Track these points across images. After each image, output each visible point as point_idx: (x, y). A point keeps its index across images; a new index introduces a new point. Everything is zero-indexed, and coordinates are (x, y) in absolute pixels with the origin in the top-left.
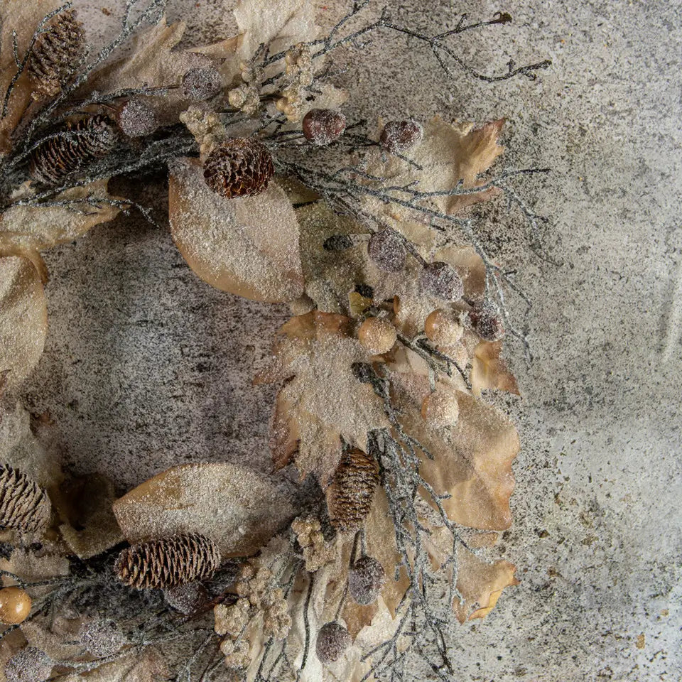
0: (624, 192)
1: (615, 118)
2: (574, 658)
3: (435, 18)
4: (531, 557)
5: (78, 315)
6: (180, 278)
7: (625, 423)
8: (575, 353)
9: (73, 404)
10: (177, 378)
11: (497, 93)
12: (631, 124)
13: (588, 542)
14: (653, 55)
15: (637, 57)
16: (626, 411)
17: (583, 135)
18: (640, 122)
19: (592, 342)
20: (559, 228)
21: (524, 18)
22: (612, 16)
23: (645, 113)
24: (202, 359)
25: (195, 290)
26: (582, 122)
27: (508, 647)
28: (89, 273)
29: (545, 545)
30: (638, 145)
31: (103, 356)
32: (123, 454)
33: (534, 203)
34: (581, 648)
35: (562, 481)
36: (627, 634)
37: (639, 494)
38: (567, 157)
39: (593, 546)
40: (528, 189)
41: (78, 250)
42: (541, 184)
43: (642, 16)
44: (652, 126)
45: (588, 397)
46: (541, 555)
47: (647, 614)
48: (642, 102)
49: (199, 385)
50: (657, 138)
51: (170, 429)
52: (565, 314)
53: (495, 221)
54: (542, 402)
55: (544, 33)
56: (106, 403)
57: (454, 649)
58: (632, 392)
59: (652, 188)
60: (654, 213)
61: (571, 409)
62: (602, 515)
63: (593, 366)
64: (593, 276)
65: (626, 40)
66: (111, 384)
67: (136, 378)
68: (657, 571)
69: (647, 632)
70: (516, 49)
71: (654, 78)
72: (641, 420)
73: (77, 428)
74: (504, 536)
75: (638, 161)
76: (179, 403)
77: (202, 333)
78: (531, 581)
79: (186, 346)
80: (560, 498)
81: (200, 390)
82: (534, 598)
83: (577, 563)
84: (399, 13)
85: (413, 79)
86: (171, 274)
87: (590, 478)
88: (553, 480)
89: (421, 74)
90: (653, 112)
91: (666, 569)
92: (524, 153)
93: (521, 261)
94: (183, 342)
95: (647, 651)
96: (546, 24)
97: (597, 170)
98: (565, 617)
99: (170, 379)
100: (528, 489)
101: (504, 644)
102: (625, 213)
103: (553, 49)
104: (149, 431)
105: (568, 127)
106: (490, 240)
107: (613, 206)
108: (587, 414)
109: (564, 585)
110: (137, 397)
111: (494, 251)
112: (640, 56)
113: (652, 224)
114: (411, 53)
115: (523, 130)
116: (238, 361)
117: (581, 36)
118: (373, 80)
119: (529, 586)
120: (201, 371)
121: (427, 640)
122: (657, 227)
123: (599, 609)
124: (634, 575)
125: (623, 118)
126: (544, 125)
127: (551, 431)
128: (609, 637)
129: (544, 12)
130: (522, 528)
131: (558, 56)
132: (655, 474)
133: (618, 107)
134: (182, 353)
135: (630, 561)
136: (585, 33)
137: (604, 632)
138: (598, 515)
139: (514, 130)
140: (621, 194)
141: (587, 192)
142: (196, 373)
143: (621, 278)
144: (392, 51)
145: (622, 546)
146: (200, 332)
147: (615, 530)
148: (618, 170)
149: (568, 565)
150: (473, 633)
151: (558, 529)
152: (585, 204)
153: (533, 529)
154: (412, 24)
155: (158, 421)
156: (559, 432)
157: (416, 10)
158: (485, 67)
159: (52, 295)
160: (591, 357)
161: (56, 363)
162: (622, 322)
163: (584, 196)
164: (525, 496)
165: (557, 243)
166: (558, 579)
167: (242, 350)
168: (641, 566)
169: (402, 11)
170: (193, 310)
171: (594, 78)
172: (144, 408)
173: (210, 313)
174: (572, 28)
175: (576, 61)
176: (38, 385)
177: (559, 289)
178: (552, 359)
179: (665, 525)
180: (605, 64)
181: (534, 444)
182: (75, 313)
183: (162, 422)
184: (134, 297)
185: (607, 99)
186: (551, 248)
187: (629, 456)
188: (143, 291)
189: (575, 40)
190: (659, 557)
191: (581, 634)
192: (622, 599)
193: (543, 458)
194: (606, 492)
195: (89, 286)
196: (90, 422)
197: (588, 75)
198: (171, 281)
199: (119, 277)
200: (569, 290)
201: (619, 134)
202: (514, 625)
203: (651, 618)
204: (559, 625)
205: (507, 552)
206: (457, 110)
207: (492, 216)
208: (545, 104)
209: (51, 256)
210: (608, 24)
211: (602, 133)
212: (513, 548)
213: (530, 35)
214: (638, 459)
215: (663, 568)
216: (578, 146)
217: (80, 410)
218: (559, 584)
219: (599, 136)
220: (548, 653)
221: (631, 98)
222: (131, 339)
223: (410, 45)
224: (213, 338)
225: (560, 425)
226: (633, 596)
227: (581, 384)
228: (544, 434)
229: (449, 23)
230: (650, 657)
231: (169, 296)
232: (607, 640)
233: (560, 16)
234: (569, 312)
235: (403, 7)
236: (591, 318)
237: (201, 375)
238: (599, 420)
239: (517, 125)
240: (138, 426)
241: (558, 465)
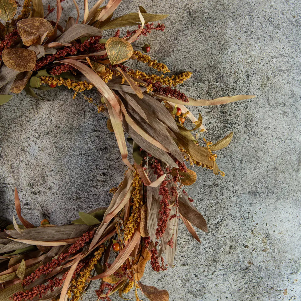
0: (285, 104)
1: (282, 73)
2: (258, 298)
3: (207, 28)
4: (241, 256)
5: (52, 151)
6: (96, 136)
7: (282, 201)
8: (262, 172)
9: (50, 188)
10: (94, 178)
11: (232, 61)
12: (288, 76)
13: (265, 250)
14: (298, 47)
15: (292, 47)
16: (283, 197)
17: (268, 80)
18: (292, 75)
19: (269, 167)
20: (257, 119)
21: (244, 29)
22: (282, 29)
23: (294, 71)
24: (105, 171)
25: (103, 141)
26: (268, 74)
27: (230, 293)
28: (57, 133)
29: (247, 251)
30: (291, 85)
31: (63, 168)
32: (71, 210)
33: (246, 108)
34: (261, 294)
35: (255, 225)
36: (280, 289)
37: (287, 231)
38: (261, 89)
39: (267, 252)
40: (244, 102)
41: (53, 123)
42: (250, 100)
43: (294, 30)
44: (297, 77)
45: (267, 190)
46: (245, 256)
47: (289, 281)
48: (293, 66)
49: (104, 181)
50: (299, 82)
51: (91, 200)
52: (258, 155)
53: (230, 115)
54: (247, 192)
55: (252, 36)
56: (64, 188)
57: (208, 294)
58: (285, 188)
59: (296, 103)
60: (297, 113)
61: (259, 195)
62: (271, 239)
63: (269, 177)
64: (270, 139)
65: (288, 40)
66: (66, 180)
67: (77, 178)
68: (293, 263)
69: (288, 288)
70: (241, 42)
71: (299, 56)
72: (289, 200)
73: (52, 198)
74: (230, 247)
75: (291, 91)
76: (95, 189)
77: (105, 159)
78: (241, 266)
79: (98, 165)
80: (254, 232)
81: (104, 183)
82: (242, 273)
83: (260, 259)
84: (192, 26)
85: (197, 54)
86: (93, 134)
87: (267, 224)
88: (251, 224)
89: (200, 52)
90: (298, 71)
91: (297, 262)
92: (243, 87)
93: (241, 132)
94: (97, 163)
95: (288, 296)
96: (254, 32)
97: (273, 94)
98: (254, 281)
99: (91, 178)
100: (240, 228)
101: (229, 292)
102: (284, 113)
103: (256, 43)
104: (82, 200)
105: (262, 76)
106: (228, 123)
107: (280, 110)
108: (266, 197)
109: (254, 268)
110: (77, 186)
111: (229, 128)
112: (293, 47)
113: (296, 118)
114: (196, 43)
115: (243, 77)
116: (120, 171)
117: (269, 38)
118: (180, 54)
119: (240, 268)
120: (104, 176)
121: (197, 290)
122: (298, 119)
123: (269, 278)
124: (284, 264)
125: (285, 73)
126: (252, 75)
127: (251, 204)
128: (272, 290)
129: (253, 27)
130: (238, 244)
131: (258, 46)
132: (294, 223)
133: (284, 68)
134: (97, 168)
135: (282, 259)
136: (270, 36)
137: (270, 288)
138: (269, 240)
139: (239, 77)
140: (283, 105)
141: (269, 104)
142: (102, 176)
143: (282, 141)
144: (188, 42)
145: (279, 252)
146: (104, 159)
147: (276, 246)
148: (282, 95)
149: (256, 260)
150: (216, 287)
151: (253, 245)
152: (268, 109)
153: (242, 244)
154: (197, 30)
155: (86, 196)
156: (254, 204)
157: (199, 24)
158: (227, 50)
159: (42, 142)
160: (268, 173)
161: (43, 171)
162: (282, 159)
163: (268, 106)
164: (239, 231)
165: (256, 125)
166: (252, 265)
167: (122, 167)
168: (287, 261)
169: (193, 25)
170: (101, 150)
171: (273, 55)
172: (80, 190)
173: (109, 151)
174: (265, 34)
175: (266, 48)
176: (35, 180)
177: (256, 144)
178: (252, 174)
179: (297, 244)
180: (278, 50)
181: (243, 209)
182: (51, 150)
183: (87, 197)
184: (76, 144)
185: (279, 65)
186: (253, 127)
187: (283, 215)
188: (80, 141)
189: (266, 39)
190: (294, 257)
191: (261, 288)
192: (278, 274)
193: (247, 215)
194: (273, 230)
195: (58, 139)
196: (57, 196)
197: (271, 54)
198: (92, 137)
199: (70, 135)
200: (260, 145)
201: (283, 80)
202: (233, 284)
203: (290, 282)
204: (252, 284)
205: (231, 254)
206: (215, 68)
207: (228, 113)
208: (252, 66)
209: (41, 126)
210: (280, 33)
211: (276, 79)
212: (234, 252)
213: (247, 36)
214: (287, 217)
215: (296, 262)
216: (266, 84)
217: (53, 191)
218: (253, 268)
219: (275, 80)
220: (247, 296)
221: (289, 65)
222: (75, 161)
223: (196, 39)
224: (110, 162)
225: (255, 202)
226: (283, 273)
227: (264, 185)
228: (248, 205)
229: (213, 30)
230: (289, 298)
231: (91, 144)
232: (272, 291)
233: (260, 29)
234: (260, 154)
235: (193, 23)
236: (269, 157)
237: (104, 177)
238: (271, 200)
239: (240, 75)
240: (77, 198)
241: (253, 218)
